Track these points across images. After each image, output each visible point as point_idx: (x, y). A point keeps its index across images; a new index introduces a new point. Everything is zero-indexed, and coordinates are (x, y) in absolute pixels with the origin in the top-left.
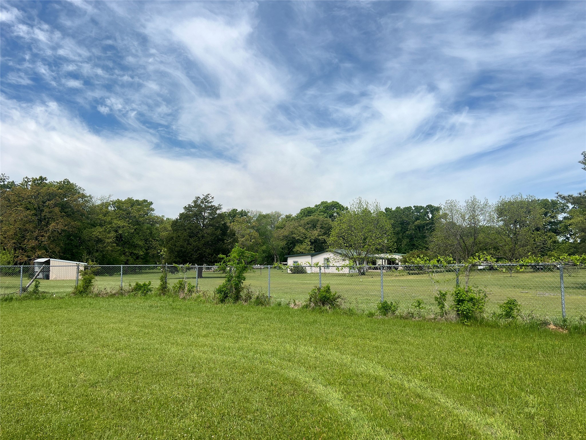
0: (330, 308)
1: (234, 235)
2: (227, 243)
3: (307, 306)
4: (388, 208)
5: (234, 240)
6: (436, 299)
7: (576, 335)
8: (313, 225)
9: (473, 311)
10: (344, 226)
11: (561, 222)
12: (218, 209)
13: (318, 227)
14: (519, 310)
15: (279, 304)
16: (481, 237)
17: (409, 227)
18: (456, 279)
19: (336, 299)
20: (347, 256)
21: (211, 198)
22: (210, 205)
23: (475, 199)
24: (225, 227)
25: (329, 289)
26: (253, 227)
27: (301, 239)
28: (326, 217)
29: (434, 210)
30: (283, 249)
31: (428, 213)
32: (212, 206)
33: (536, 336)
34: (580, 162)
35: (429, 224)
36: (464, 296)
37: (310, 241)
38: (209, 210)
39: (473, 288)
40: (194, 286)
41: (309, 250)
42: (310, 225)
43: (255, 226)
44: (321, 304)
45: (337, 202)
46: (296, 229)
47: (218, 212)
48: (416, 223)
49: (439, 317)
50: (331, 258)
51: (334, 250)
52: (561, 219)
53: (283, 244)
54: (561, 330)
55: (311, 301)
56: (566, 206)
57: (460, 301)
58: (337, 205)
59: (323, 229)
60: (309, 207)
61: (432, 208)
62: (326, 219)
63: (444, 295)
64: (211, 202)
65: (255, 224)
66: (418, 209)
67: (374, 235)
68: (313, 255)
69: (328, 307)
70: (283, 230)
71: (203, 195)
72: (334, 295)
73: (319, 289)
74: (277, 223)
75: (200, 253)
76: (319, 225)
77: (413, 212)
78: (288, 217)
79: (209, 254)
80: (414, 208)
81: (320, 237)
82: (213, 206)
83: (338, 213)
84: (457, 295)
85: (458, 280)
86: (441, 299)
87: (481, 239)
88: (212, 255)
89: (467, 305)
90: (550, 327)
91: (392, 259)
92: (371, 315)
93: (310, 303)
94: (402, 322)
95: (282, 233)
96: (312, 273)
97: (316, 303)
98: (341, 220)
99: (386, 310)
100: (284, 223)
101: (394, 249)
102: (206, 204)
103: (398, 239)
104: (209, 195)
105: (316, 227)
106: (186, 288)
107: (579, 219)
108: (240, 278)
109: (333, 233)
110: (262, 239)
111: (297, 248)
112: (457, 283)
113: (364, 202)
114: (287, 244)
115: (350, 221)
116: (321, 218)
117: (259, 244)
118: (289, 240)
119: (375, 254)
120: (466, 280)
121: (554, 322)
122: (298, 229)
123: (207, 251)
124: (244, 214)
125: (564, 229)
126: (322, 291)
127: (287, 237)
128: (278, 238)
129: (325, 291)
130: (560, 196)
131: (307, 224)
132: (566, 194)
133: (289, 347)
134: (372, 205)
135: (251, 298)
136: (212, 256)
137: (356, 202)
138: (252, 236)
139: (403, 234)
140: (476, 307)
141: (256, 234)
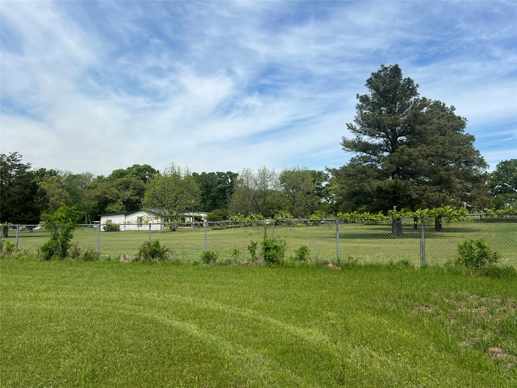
0: (159, 260)
1: (45, 194)
2: (37, 202)
3: (137, 260)
4: (195, 173)
5: (45, 199)
6: (249, 248)
7: (347, 271)
8: (126, 186)
9: (276, 256)
10: (158, 188)
11: (324, 188)
12: (27, 168)
13: (130, 188)
14: (309, 254)
15: (109, 259)
16: (269, 198)
17: (213, 190)
18: (264, 232)
19: (165, 252)
20: (159, 215)
21: (18, 156)
22: (18, 163)
23: (265, 168)
24: (34, 186)
25: (158, 244)
26: (63, 187)
27: (114, 199)
28: (139, 179)
29: (233, 176)
30: (94, 208)
31: (228, 178)
32: (20, 165)
33: (321, 273)
34: (340, 144)
35: (229, 187)
36: (270, 245)
37: (123, 201)
38: (16, 168)
39: (276, 239)
40: (13, 245)
41: (121, 210)
42: (123, 186)
43: (66, 186)
44: (151, 257)
45: (149, 166)
46: (109, 189)
47: (27, 170)
48: (218, 186)
49: (251, 262)
50: (145, 217)
51: (148, 210)
52: (324, 186)
53: (95, 203)
54: (337, 267)
55: (141, 255)
56: (327, 176)
57: (267, 249)
58: (149, 168)
59: (135, 190)
60: (122, 169)
61: (231, 174)
62: (138, 180)
63: (255, 245)
64: (18, 161)
65: (65, 184)
66: (220, 174)
67: (185, 196)
68: (126, 215)
69: (157, 260)
70: (95, 190)
71: (10, 153)
72: (163, 249)
73: (149, 244)
74: (88, 183)
75: (5, 213)
76: (131, 186)
77: (216, 177)
78: (99, 178)
79: (17, 213)
80: (216, 174)
81: (132, 198)
82: (22, 164)
83: (149, 176)
84: (265, 244)
85: (265, 232)
86: (252, 248)
87: (269, 200)
88: (20, 214)
89: (272, 252)
90: (329, 265)
91: (199, 217)
92: (196, 264)
93: (140, 257)
94: (223, 267)
95: (94, 193)
96: (126, 231)
97: (146, 256)
98: (155, 182)
99: (209, 259)
100: (96, 183)
101: (202, 208)
102: (13, 162)
103: (204, 200)
104: (16, 153)
105: (128, 188)
106: (4, 247)
107: (336, 186)
108: (67, 236)
109: (146, 194)
110: (73, 198)
111: (109, 208)
112: (265, 234)
113: (177, 167)
114: (98, 204)
115: (164, 184)
116: (134, 180)
117: (70, 203)
118: (101, 200)
119: (185, 213)
120: (272, 232)
121: (332, 261)
122: (111, 189)
123: (15, 210)
124: (54, 174)
125: (326, 193)
126: (152, 246)
127: (98, 197)
128: (90, 199)
129: (154, 245)
130: (327, 169)
131: (120, 185)
132: (331, 168)
133: (135, 295)
134: (184, 170)
135: (78, 255)
136: (20, 216)
137: (169, 166)
138: (62, 195)
139: (207, 196)
140: (279, 253)
141: (67, 194)
